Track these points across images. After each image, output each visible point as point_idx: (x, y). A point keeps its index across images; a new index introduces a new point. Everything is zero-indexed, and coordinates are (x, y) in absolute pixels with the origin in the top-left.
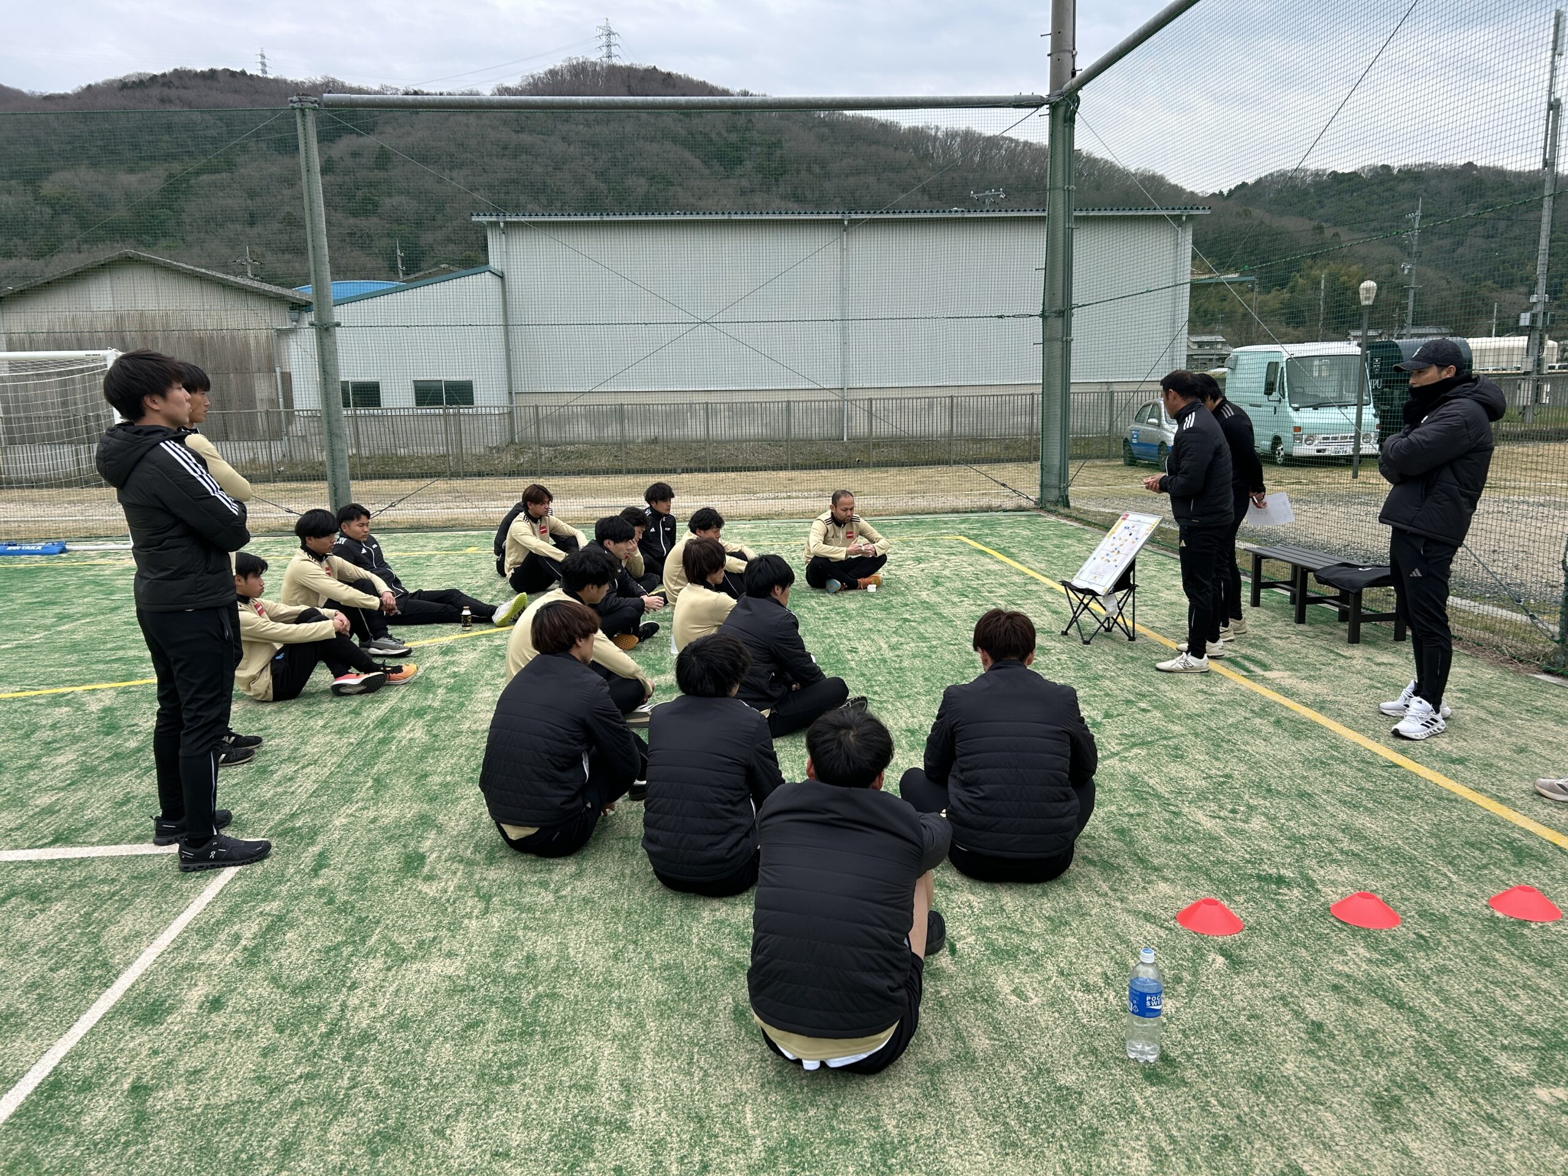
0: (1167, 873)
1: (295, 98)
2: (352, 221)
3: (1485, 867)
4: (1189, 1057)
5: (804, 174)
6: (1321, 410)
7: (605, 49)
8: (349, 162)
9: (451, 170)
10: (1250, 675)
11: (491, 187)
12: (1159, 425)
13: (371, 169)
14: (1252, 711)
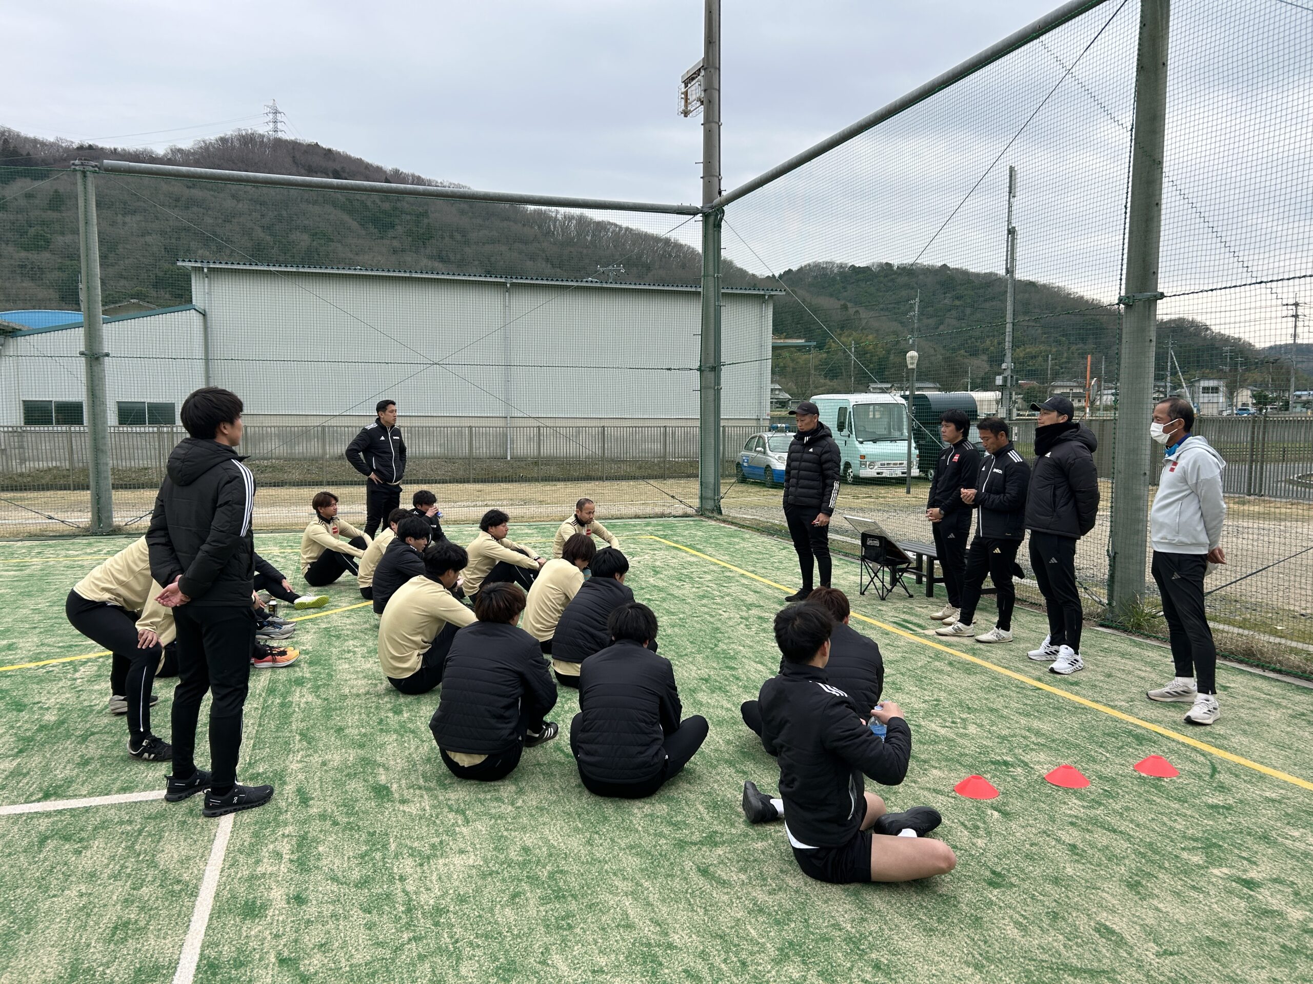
0: (933, 763)
1: (77, 162)
2: (23, 254)
3: (1122, 747)
4: (1009, 871)
5: (447, 240)
6: (878, 443)
7: (271, 125)
8: (22, 202)
9: (124, 215)
10: (916, 633)
11: (163, 233)
12: (765, 453)
13: (45, 210)
14: (931, 657)
